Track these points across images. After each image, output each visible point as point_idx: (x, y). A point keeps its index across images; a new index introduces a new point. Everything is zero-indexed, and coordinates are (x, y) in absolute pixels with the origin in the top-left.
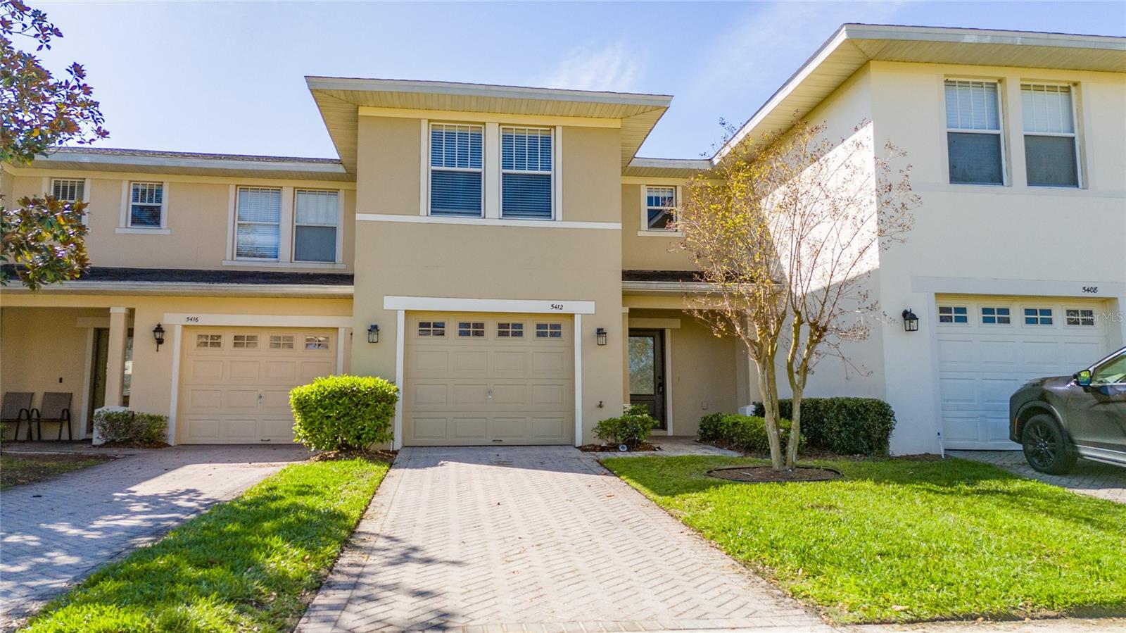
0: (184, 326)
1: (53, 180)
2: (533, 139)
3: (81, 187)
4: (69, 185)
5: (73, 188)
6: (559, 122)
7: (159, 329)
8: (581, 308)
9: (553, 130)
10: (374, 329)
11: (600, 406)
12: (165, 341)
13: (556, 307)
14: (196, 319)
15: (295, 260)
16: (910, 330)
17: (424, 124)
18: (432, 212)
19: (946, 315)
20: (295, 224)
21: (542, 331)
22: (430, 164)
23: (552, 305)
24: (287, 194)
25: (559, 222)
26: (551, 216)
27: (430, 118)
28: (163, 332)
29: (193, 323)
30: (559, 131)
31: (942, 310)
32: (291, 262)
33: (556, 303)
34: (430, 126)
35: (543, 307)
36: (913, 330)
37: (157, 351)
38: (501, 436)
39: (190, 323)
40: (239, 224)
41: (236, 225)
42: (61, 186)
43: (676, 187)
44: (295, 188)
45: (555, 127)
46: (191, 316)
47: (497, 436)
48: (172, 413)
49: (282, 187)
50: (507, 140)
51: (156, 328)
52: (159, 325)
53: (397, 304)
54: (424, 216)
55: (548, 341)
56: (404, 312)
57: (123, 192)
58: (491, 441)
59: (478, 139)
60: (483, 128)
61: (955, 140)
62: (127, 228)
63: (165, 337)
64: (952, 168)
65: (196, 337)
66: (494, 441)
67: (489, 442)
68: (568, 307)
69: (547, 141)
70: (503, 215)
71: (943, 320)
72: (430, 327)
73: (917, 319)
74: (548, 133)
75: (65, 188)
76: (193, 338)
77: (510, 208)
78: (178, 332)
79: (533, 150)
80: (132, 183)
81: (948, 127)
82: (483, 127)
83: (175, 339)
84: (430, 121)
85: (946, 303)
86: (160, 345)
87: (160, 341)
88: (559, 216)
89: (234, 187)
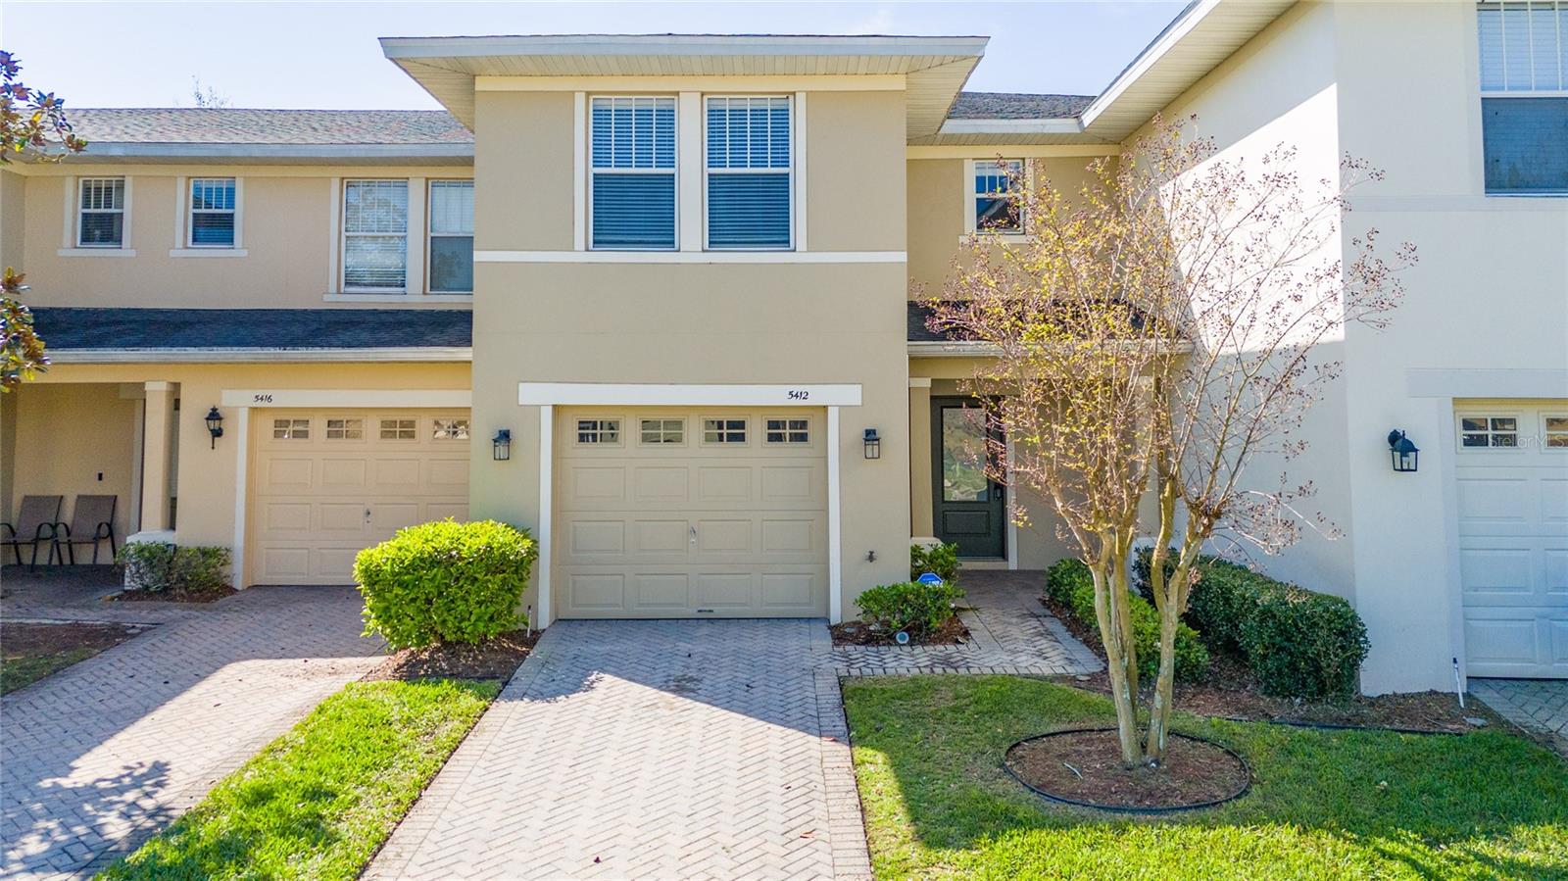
0: (253, 409)
1: (81, 181)
2: (759, 114)
3: (121, 186)
4: (103, 186)
5: (109, 190)
6: (801, 85)
7: (214, 415)
8: (838, 397)
9: (791, 97)
10: (505, 436)
11: (871, 558)
12: (224, 432)
13: (797, 396)
14: (269, 399)
15: (432, 288)
16: (1402, 470)
17: (580, 99)
18: (595, 242)
19: (1475, 435)
20: (430, 235)
21: (776, 432)
22: (591, 164)
23: (791, 393)
24: (416, 189)
25: (801, 252)
26: (788, 242)
27: (589, 90)
28: (220, 419)
29: (265, 404)
30: (801, 99)
31: (1468, 424)
32: (424, 293)
33: (796, 389)
34: (591, 101)
35: (775, 396)
36: (1409, 470)
37: (213, 448)
38: (711, 604)
39: (259, 404)
40: (347, 237)
41: (344, 239)
42: (93, 187)
43: (1024, 159)
44: (427, 179)
45: (794, 93)
46: (260, 393)
47: (705, 604)
48: (238, 541)
49: (408, 178)
50: (715, 116)
51: (210, 414)
52: (214, 410)
53: (539, 395)
54: (580, 252)
55: (788, 450)
56: (551, 407)
57: (179, 192)
58: (695, 611)
59: (667, 117)
60: (676, 101)
61: (1495, 112)
62: (187, 248)
63: (225, 426)
64: (1491, 163)
65: (272, 423)
66: (700, 611)
67: (692, 612)
68: (818, 395)
69: (782, 116)
70: (710, 243)
71: (1470, 442)
72: (594, 429)
73: (1416, 451)
74: (784, 102)
75: (98, 190)
76: (267, 426)
77: (719, 235)
78: (243, 417)
79: (759, 131)
80: (192, 180)
81: (1483, 89)
82: (676, 98)
83: (238, 428)
84: (588, 94)
85: (1474, 413)
86: (216, 439)
87: (217, 433)
88: (802, 244)
89: (338, 181)
